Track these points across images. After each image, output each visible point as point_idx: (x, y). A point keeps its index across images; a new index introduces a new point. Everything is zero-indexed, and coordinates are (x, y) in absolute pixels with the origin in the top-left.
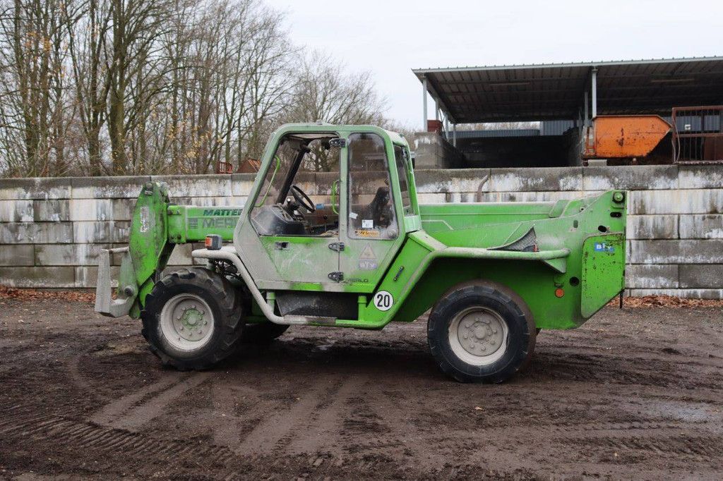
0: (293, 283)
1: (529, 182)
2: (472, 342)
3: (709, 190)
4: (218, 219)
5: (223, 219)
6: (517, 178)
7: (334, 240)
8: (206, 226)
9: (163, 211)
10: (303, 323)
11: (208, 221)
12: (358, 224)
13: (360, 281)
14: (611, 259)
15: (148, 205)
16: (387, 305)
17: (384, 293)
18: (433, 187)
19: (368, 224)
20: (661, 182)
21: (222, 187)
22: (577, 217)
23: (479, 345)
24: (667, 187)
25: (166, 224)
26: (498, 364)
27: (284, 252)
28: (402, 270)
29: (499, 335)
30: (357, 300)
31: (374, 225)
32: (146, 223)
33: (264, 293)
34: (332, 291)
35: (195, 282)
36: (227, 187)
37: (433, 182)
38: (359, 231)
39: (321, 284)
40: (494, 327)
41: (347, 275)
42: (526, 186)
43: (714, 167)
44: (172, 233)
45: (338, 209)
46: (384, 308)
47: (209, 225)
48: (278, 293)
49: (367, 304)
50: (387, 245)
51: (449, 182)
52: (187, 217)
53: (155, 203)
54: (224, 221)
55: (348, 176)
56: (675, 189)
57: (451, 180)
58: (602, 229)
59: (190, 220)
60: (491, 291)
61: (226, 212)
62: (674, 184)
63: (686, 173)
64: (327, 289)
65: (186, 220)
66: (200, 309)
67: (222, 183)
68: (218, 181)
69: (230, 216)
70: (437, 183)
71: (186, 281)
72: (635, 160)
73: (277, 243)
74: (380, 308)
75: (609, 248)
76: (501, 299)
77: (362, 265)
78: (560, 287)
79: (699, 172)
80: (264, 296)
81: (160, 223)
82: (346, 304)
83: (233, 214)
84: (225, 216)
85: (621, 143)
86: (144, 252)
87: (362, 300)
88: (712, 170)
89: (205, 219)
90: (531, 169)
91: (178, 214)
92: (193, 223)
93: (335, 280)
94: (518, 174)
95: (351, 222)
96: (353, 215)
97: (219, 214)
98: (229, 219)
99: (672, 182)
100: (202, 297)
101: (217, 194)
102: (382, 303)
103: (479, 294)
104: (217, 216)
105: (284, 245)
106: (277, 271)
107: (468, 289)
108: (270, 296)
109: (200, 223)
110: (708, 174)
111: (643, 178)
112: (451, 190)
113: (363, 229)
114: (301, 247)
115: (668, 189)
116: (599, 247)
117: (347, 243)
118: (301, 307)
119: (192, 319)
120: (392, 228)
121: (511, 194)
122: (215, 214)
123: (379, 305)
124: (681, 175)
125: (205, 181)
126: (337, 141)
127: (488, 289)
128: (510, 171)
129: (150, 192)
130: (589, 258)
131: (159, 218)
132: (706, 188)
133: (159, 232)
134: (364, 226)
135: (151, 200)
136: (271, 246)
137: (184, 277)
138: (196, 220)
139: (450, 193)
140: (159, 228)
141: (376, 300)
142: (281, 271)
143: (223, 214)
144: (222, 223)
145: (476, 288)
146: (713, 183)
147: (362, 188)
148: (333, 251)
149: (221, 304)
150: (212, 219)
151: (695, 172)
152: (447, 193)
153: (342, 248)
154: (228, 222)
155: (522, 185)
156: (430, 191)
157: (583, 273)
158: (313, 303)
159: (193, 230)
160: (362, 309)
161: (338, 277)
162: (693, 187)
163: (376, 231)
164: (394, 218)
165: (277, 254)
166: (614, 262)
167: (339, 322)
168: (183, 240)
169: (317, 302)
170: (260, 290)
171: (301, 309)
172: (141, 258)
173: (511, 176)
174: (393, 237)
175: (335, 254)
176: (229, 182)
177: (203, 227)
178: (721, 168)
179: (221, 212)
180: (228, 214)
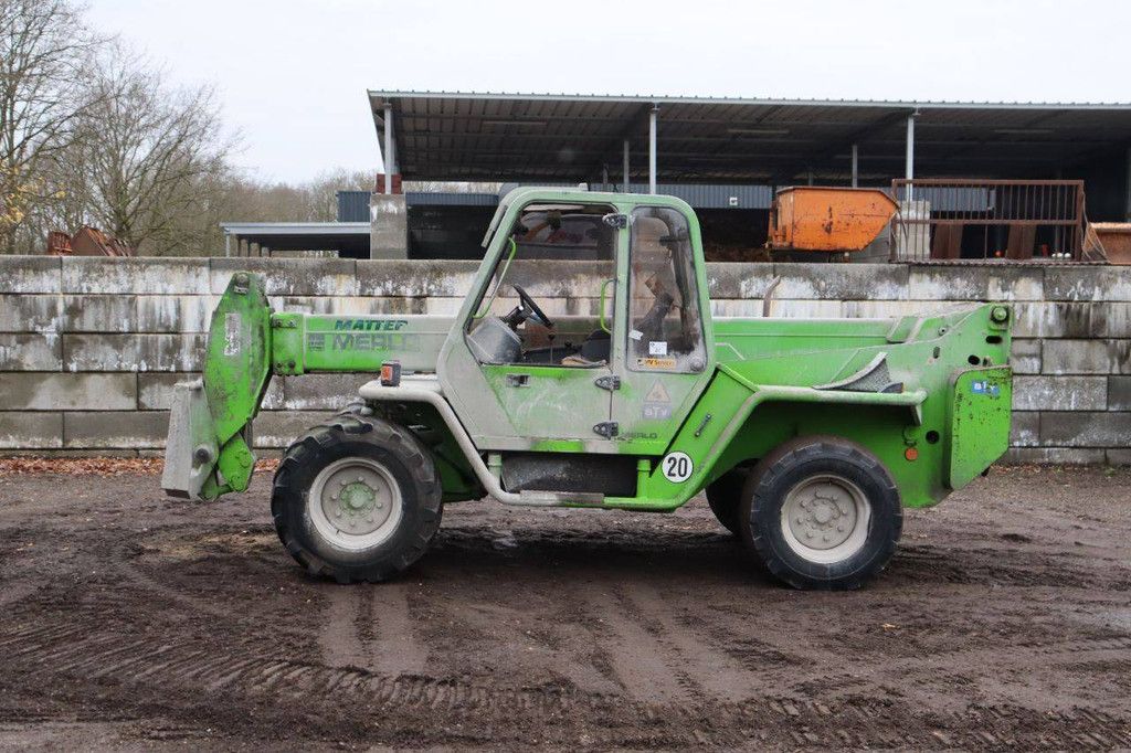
0: (535, 441)
2: (809, 528)
3: (950, 303)
4: (361, 336)
5: (367, 336)
7: (603, 372)
8: (339, 345)
9: (263, 321)
10: (550, 503)
11: (344, 339)
12: (642, 348)
13: (644, 436)
14: (996, 404)
15: (240, 309)
16: (682, 473)
17: (678, 456)
19: (659, 348)
20: (885, 289)
21: (192, 280)
22: (938, 342)
23: (818, 533)
24: (894, 297)
25: (267, 343)
26: (856, 560)
27: (521, 391)
28: (708, 419)
29: (851, 518)
30: (636, 466)
31: (669, 349)
32: (234, 340)
33: (485, 455)
34: (599, 452)
35: (373, 439)
36: (200, 279)
38: (644, 360)
39: (582, 442)
40: (845, 505)
41: (623, 429)
43: (958, 269)
44: (279, 358)
45: (610, 324)
46: (678, 479)
47: (344, 346)
48: (507, 456)
49: (651, 473)
50: (690, 380)
52: (305, 331)
53: (251, 307)
54: (370, 339)
55: (629, 274)
56: (904, 300)
58: (974, 360)
59: (311, 336)
60: (847, 451)
61: (374, 325)
62: (903, 292)
63: (919, 277)
64: (591, 450)
65: (305, 336)
66: (372, 482)
67: (193, 273)
68: (185, 268)
69: (381, 331)
71: (357, 437)
72: (847, 254)
73: (510, 377)
74: (672, 479)
75: (992, 388)
76: (862, 463)
77: (648, 412)
78: (913, 445)
79: (938, 276)
80: (485, 459)
81: (258, 340)
82: (619, 472)
83: (386, 328)
84: (373, 331)
85: (828, 230)
86: (229, 388)
87: (644, 465)
88: (955, 274)
89: (338, 336)
91: (291, 326)
92: (316, 342)
93: (605, 435)
95: (631, 345)
96: (636, 335)
97: (361, 327)
98: (379, 336)
99: (901, 289)
100: (382, 462)
101: (183, 290)
102: (675, 471)
103: (830, 455)
104: (357, 332)
105: (522, 380)
106: (510, 421)
107: (813, 448)
108: (495, 460)
109: (329, 341)
110: (949, 279)
111: (860, 282)
113: (652, 356)
114: (550, 384)
115: (895, 300)
116: (978, 386)
117: (625, 379)
118: (539, 477)
119: (358, 498)
120: (696, 356)
122: (355, 328)
123: (670, 474)
124: (913, 279)
125: (161, 267)
126: (615, 217)
127: (843, 448)
129: (243, 290)
130: (964, 404)
131: (257, 332)
132: (947, 300)
133: (257, 356)
134: (652, 351)
135: (245, 302)
136: (500, 381)
137: (353, 430)
138: (322, 336)
139: (573, 298)
140: (257, 349)
141: (665, 466)
142: (516, 420)
143: (369, 328)
144: (367, 342)
145: (824, 447)
146: (956, 293)
147: (432, 287)
148: (601, 390)
149: (417, 473)
150: (350, 336)
151: (932, 276)
153: (617, 385)
154: (378, 340)
157: (955, 426)
158: (559, 472)
159: (315, 352)
160: (644, 480)
161: (609, 430)
162: (928, 298)
163: (672, 360)
164: (700, 341)
165: (510, 394)
166: (999, 409)
167: (609, 501)
168: (299, 369)
169: (566, 470)
170: (479, 451)
171: (539, 481)
172: (224, 398)
174: (697, 370)
175: (605, 395)
176: (205, 270)
177: (334, 347)
178: (967, 270)
179: (365, 325)
180: (377, 328)
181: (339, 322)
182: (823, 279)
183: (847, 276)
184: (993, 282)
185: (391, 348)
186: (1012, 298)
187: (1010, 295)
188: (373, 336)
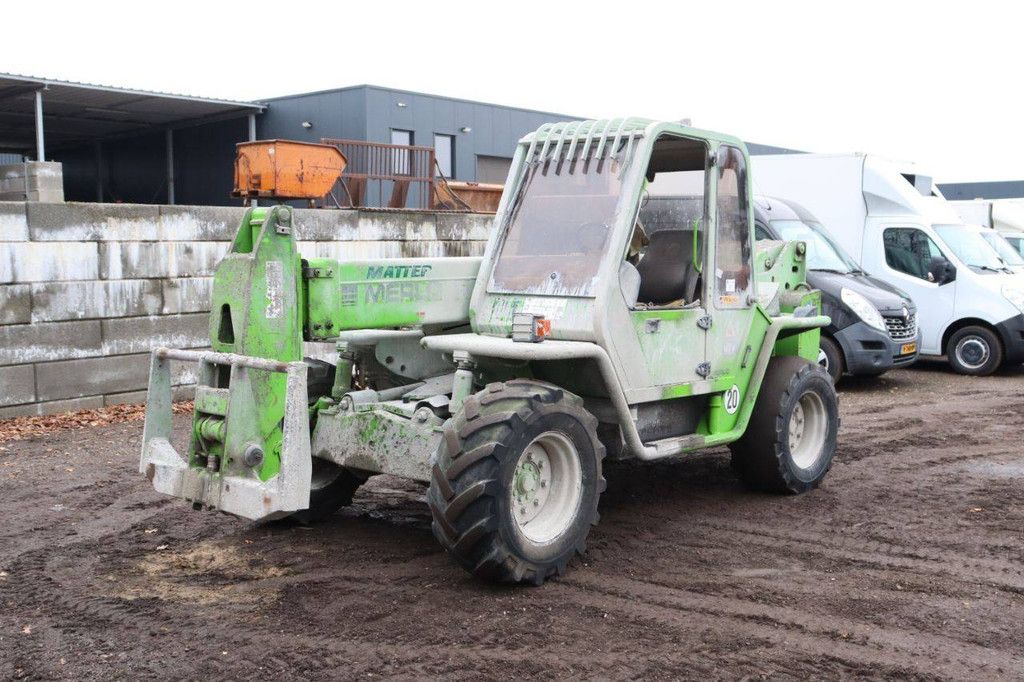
0: (665, 389)
1: (209, 228)
3: (385, 243)
4: (391, 285)
5: (396, 284)
6: (194, 221)
7: (701, 311)
8: (371, 298)
11: (375, 289)
13: (723, 372)
15: (280, 256)
16: (735, 403)
17: (733, 387)
18: (79, 232)
20: (344, 231)
22: (772, 272)
24: (350, 237)
25: (300, 298)
30: (713, 403)
32: (275, 297)
37: (80, 222)
39: (690, 386)
41: (713, 367)
42: (206, 233)
44: (314, 317)
46: (732, 411)
47: (375, 298)
50: (746, 316)
51: (103, 224)
52: (340, 281)
54: (399, 289)
56: (356, 241)
57: (106, 221)
58: (787, 286)
59: (345, 287)
62: (355, 234)
64: (695, 392)
65: (339, 288)
70: (84, 225)
72: (313, 201)
73: (648, 323)
74: (728, 410)
77: (726, 349)
79: (376, 220)
83: (414, 275)
84: (401, 279)
85: (301, 180)
87: (716, 402)
89: (370, 286)
90: (211, 207)
91: (329, 276)
92: (350, 294)
93: (703, 376)
94: (196, 214)
97: (391, 275)
98: (409, 284)
99: (354, 231)
102: (731, 402)
104: (388, 280)
105: (656, 325)
109: (361, 292)
110: (383, 223)
111: (329, 226)
112: (105, 238)
114: (672, 327)
115: (351, 240)
117: (713, 317)
121: (188, 244)
122: (385, 276)
123: (728, 407)
124: (362, 222)
128: (186, 211)
132: (383, 240)
135: (286, 245)
136: (642, 327)
138: (354, 288)
139: (104, 242)
141: (726, 399)
143: (398, 276)
144: (396, 292)
148: (700, 330)
150: (381, 285)
151: (372, 219)
152: (99, 242)
153: (710, 324)
154: (406, 289)
155: (201, 232)
156: (74, 238)
159: (350, 309)
161: (706, 370)
162: (371, 238)
168: (335, 329)
173: (187, 217)
174: (750, 305)
175: (702, 334)
177: (367, 301)
178: (394, 215)
179: (395, 272)
180: (405, 275)
181: (371, 269)
182: (303, 222)
183: (319, 220)
184: (409, 225)
185: (418, 298)
186: (419, 238)
187: (418, 236)
188: (402, 285)
